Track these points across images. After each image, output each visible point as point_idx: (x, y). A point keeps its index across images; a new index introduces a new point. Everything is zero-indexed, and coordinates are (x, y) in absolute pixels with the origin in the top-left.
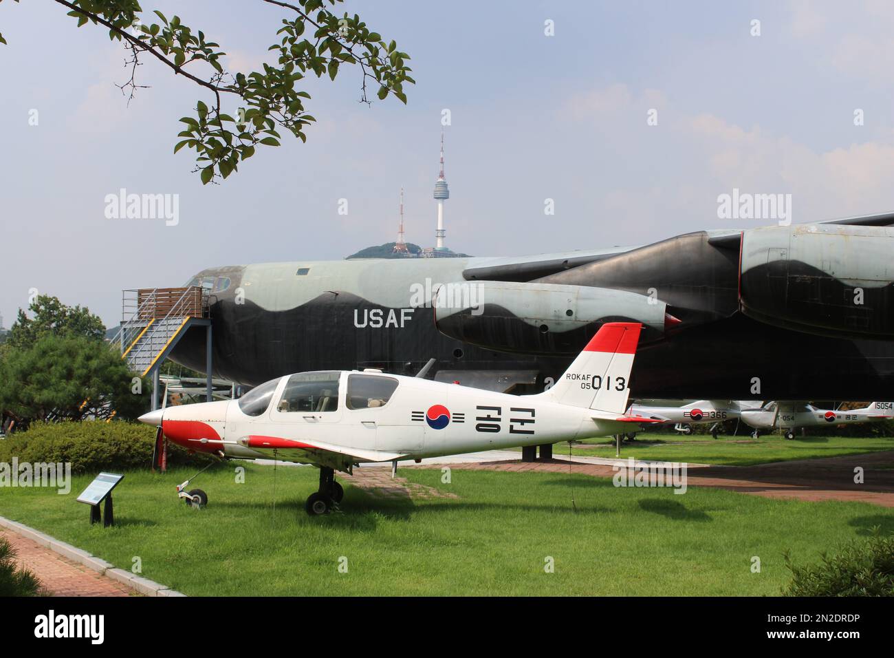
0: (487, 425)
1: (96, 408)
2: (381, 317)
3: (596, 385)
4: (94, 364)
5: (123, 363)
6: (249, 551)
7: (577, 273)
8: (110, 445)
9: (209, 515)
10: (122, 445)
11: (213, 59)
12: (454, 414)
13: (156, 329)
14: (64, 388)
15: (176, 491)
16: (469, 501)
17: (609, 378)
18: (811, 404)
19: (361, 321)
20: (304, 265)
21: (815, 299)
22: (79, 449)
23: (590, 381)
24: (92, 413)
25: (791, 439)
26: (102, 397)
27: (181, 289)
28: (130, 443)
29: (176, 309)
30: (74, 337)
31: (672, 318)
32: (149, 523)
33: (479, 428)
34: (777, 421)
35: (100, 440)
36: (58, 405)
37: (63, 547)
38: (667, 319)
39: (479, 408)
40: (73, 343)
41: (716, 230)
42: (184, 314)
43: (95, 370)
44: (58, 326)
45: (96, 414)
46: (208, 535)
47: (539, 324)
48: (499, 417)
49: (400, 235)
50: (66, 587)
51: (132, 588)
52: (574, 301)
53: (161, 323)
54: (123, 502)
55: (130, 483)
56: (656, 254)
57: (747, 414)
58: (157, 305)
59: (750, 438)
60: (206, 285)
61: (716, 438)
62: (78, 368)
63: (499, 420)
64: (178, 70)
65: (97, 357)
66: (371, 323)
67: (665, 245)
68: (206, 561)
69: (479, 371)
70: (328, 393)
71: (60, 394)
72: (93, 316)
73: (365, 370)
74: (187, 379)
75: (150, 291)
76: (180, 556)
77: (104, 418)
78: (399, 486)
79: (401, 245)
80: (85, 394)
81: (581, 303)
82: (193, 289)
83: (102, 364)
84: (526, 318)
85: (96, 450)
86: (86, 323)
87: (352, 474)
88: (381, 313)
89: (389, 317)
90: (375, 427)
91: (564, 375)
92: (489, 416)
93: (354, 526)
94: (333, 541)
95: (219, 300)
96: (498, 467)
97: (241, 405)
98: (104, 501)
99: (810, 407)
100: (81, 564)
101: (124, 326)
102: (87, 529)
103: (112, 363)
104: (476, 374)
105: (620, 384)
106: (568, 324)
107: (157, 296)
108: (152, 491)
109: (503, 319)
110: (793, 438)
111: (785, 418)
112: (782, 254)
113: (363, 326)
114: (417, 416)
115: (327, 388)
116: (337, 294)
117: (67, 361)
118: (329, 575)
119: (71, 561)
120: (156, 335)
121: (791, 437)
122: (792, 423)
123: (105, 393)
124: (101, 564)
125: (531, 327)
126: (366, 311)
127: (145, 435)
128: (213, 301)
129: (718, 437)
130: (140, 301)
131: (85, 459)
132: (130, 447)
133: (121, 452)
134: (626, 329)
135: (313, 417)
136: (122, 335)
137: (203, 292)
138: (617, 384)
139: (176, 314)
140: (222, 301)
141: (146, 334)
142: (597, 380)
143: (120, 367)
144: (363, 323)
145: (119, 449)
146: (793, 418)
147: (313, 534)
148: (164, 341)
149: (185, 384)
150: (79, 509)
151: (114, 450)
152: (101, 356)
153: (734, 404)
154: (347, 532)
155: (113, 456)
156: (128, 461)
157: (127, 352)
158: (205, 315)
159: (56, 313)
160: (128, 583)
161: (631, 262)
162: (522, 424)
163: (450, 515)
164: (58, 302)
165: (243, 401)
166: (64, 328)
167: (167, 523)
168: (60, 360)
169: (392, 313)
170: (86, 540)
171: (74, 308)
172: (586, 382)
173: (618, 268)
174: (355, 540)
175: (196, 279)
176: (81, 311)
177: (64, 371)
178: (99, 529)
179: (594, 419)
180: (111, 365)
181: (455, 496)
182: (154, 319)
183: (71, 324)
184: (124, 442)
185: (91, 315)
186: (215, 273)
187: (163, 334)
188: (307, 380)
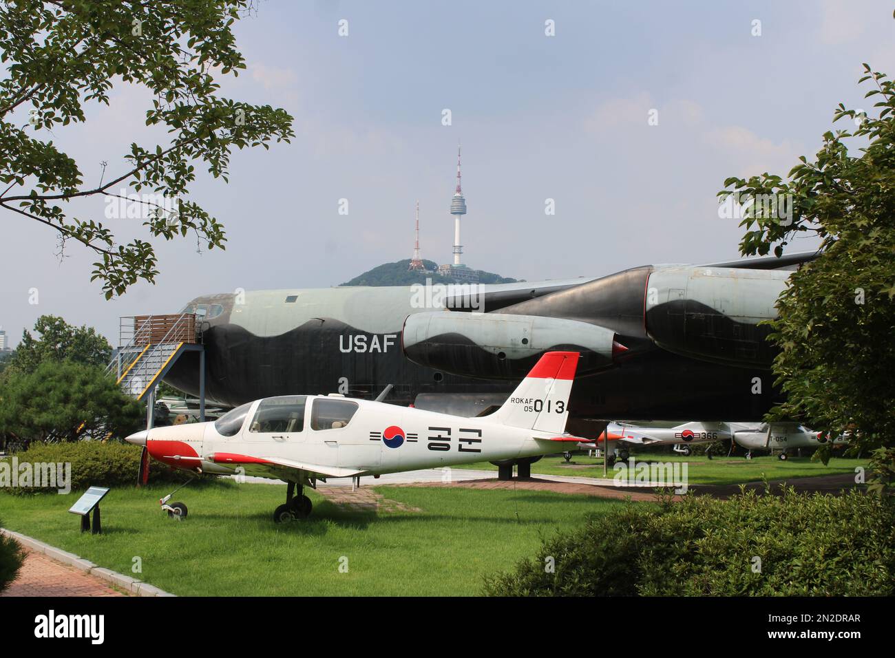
0: (438, 444)
1: (93, 430)
2: (365, 342)
3: (538, 408)
4: (90, 388)
5: (118, 388)
6: (214, 552)
7: (534, 304)
8: (103, 463)
9: (188, 525)
10: (114, 463)
11: (107, 239)
12: (408, 434)
13: (150, 354)
14: (62, 412)
15: (160, 504)
16: (431, 513)
17: (549, 401)
18: (803, 425)
19: (346, 347)
20: (293, 293)
21: (709, 334)
22: (75, 468)
23: (532, 404)
24: (88, 435)
25: (783, 460)
26: (97, 419)
27: (176, 316)
28: (122, 462)
29: (170, 335)
30: (71, 363)
31: (620, 345)
32: (133, 531)
33: (430, 447)
34: (770, 442)
35: (93, 459)
36: (56, 427)
37: (58, 552)
38: (614, 347)
39: (431, 429)
40: (70, 369)
41: (661, 265)
42: (177, 340)
43: (91, 393)
44: (64, 347)
45: (93, 436)
46: (182, 540)
47: (497, 352)
48: (449, 437)
49: (416, 251)
50: (56, 582)
51: (112, 582)
52: (529, 330)
53: (156, 348)
54: (113, 515)
55: (121, 499)
56: (606, 286)
57: (741, 435)
58: (153, 331)
59: (744, 459)
60: (200, 312)
61: (711, 459)
62: (75, 393)
63: (449, 439)
64: (88, 245)
65: (93, 382)
66: (356, 348)
67: (615, 278)
68: (177, 560)
69: (458, 394)
70: (295, 415)
71: (58, 417)
72: (99, 337)
73: (330, 395)
74: (193, 401)
75: (146, 318)
76: (154, 556)
77: (99, 439)
78: (371, 501)
79: (416, 261)
80: (81, 417)
81: (535, 332)
82: (186, 315)
83: (98, 389)
84: (485, 346)
85: (90, 468)
86: (92, 343)
87: (315, 488)
88: (365, 339)
89: (373, 343)
90: (337, 447)
91: (509, 400)
92: (439, 436)
93: (307, 531)
94: (286, 543)
95: (212, 326)
96: (474, 485)
97: (217, 426)
98: (93, 511)
99: (802, 428)
100: (71, 565)
101: (121, 351)
102: (77, 536)
103: (107, 387)
104: (454, 397)
105: (560, 407)
106: (524, 352)
107: (152, 322)
108: (141, 505)
109: (464, 346)
110: (785, 459)
111: (778, 439)
112: (680, 295)
113: (349, 351)
114: (374, 436)
115: (295, 411)
116: (323, 321)
117: (64, 386)
118: (274, 569)
119: (62, 563)
120: (151, 360)
121: (783, 457)
122: (785, 444)
123: (101, 416)
124: (88, 564)
125: (490, 355)
126: (351, 337)
127: (136, 455)
128: (205, 328)
129: (713, 457)
130: (136, 327)
131: (80, 477)
132: (121, 465)
133: (113, 470)
134: (565, 357)
135: (281, 437)
136: (120, 359)
137: (196, 319)
138: (557, 407)
139: (170, 340)
140: (214, 327)
141: (141, 359)
142: (538, 403)
143: (114, 391)
144: (348, 348)
145: (111, 467)
146: (785, 439)
147: (269, 538)
148: (158, 365)
149: (191, 406)
150: (72, 521)
151: (107, 468)
152: (97, 381)
153: (724, 425)
154: (300, 537)
155: (106, 473)
156: (119, 478)
157: (124, 375)
158: (199, 341)
159: (61, 333)
160: (109, 579)
161: (583, 293)
162: (470, 443)
163: (404, 525)
164: (64, 322)
165: (219, 422)
166: (69, 348)
167: (149, 531)
168: (58, 385)
169: (375, 339)
170: (77, 545)
171: (80, 329)
172: (528, 405)
173: (572, 299)
174: (305, 543)
175: (190, 306)
176: (87, 331)
177: (62, 395)
178: (88, 536)
179: (536, 439)
180: (105, 390)
181: (418, 510)
182: (149, 345)
183: (76, 344)
184: (116, 461)
185: (97, 336)
186: (208, 301)
187: (158, 359)
188: (277, 404)
